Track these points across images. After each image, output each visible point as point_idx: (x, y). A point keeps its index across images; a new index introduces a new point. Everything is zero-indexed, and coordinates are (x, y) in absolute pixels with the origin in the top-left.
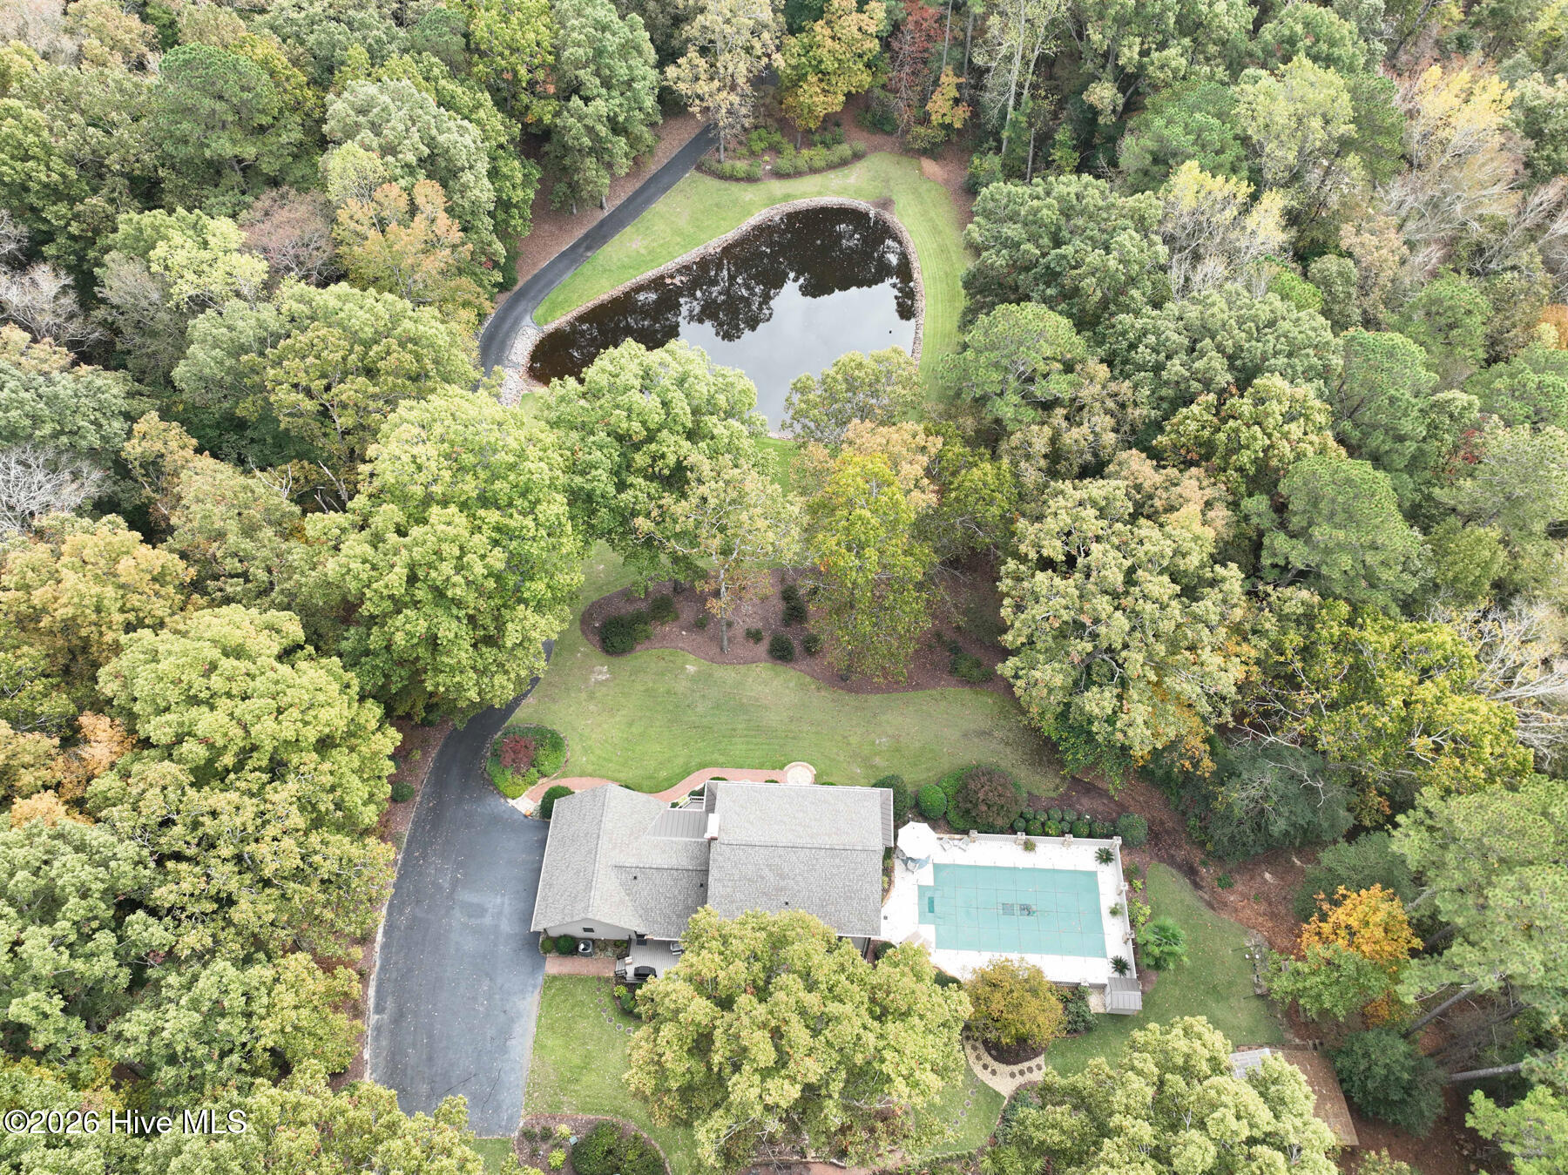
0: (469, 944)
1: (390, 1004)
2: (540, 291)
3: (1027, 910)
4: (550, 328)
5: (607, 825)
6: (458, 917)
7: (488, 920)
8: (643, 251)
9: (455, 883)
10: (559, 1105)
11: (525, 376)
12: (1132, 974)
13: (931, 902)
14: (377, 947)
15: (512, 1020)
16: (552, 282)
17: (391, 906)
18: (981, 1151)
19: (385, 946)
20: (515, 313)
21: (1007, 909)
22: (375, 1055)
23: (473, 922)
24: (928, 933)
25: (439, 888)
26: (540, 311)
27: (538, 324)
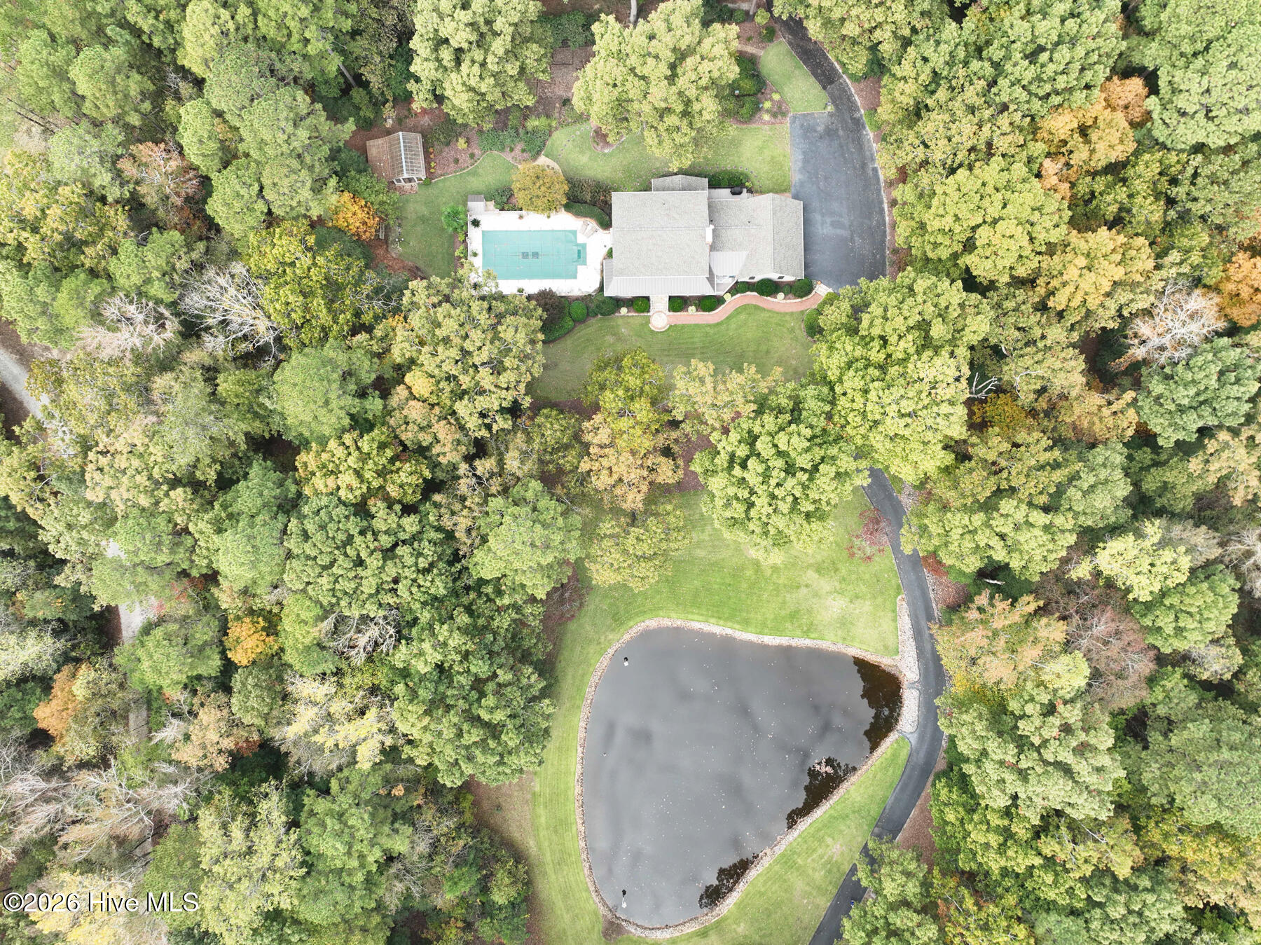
0: (835, 205)
1: (870, 173)
2: (910, 777)
3: (525, 255)
4: (893, 736)
5: (770, 249)
6: (845, 221)
7: (828, 220)
8: (829, 840)
9: (852, 239)
10: (771, 130)
11: (901, 678)
12: (470, 219)
13: (579, 257)
14: (885, 200)
15: (804, 168)
16: (903, 790)
17: (884, 224)
18: (557, 129)
19: (881, 202)
20: (925, 747)
21: (536, 255)
22: (870, 147)
23: (837, 218)
24: (581, 239)
25: (861, 237)
26: (904, 754)
27: (904, 738)
